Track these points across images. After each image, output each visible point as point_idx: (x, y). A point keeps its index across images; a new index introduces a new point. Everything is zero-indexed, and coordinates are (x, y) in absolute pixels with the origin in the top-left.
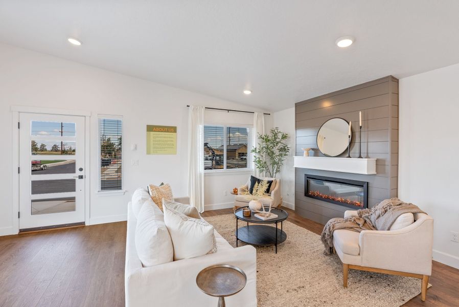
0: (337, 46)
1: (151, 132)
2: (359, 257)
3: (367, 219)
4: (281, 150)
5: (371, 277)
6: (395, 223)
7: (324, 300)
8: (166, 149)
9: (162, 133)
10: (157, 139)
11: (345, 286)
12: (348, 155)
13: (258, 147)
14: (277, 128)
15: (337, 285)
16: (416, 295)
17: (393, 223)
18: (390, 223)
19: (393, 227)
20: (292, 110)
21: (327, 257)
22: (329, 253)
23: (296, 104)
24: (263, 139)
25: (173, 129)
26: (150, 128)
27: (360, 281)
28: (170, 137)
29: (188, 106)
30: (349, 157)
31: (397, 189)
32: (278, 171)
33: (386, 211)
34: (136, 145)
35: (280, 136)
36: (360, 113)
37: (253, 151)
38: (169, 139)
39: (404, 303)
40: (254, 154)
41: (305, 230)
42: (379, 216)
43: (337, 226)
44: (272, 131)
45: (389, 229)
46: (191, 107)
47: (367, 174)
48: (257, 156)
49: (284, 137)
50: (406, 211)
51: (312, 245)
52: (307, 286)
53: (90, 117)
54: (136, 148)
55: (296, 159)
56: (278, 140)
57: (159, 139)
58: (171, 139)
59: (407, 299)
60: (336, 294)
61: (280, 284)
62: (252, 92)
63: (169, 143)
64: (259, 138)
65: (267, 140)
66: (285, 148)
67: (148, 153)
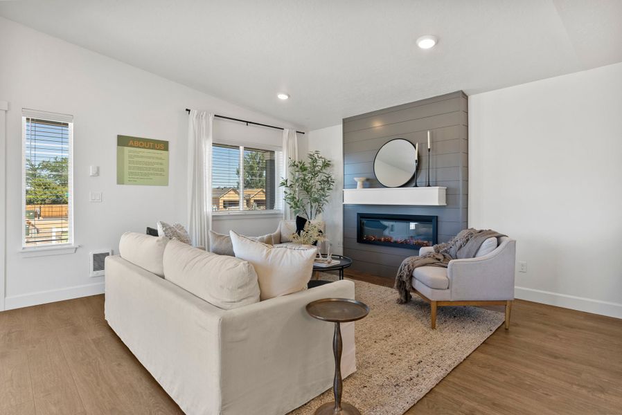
0: (418, 47)
1: (125, 148)
2: (448, 291)
3: (445, 254)
4: (322, 182)
5: (455, 317)
6: (481, 249)
7: (417, 343)
8: (151, 177)
9: (146, 150)
10: (136, 159)
11: (433, 327)
12: (414, 184)
13: (290, 178)
14: (317, 152)
15: (425, 328)
16: (499, 325)
17: (478, 249)
18: (475, 251)
19: (479, 254)
20: (339, 129)
21: (403, 306)
22: (404, 300)
23: (344, 120)
24: (297, 167)
25: (164, 146)
26: (123, 141)
27: (445, 321)
28: (157, 158)
29: (187, 110)
30: (416, 186)
31: (467, 222)
32: (318, 211)
33: (468, 240)
34: (98, 168)
35: (320, 163)
36: (429, 133)
37: (283, 184)
38: (157, 161)
39: (492, 332)
40: (283, 188)
41: (366, 284)
42: (461, 247)
43: (417, 263)
44: (311, 156)
45: (474, 257)
46: (194, 113)
47: (437, 204)
48: (288, 192)
49: (327, 164)
50: (490, 236)
51: (380, 297)
52: (395, 335)
53: (6, 111)
54: (98, 173)
55: (347, 192)
56: (317, 169)
57: (140, 159)
58: (160, 161)
59: (494, 329)
60: (428, 336)
61: (363, 337)
62: (289, 96)
63: (155, 166)
64: (290, 166)
65: (303, 169)
66: (328, 180)
67: (120, 181)
